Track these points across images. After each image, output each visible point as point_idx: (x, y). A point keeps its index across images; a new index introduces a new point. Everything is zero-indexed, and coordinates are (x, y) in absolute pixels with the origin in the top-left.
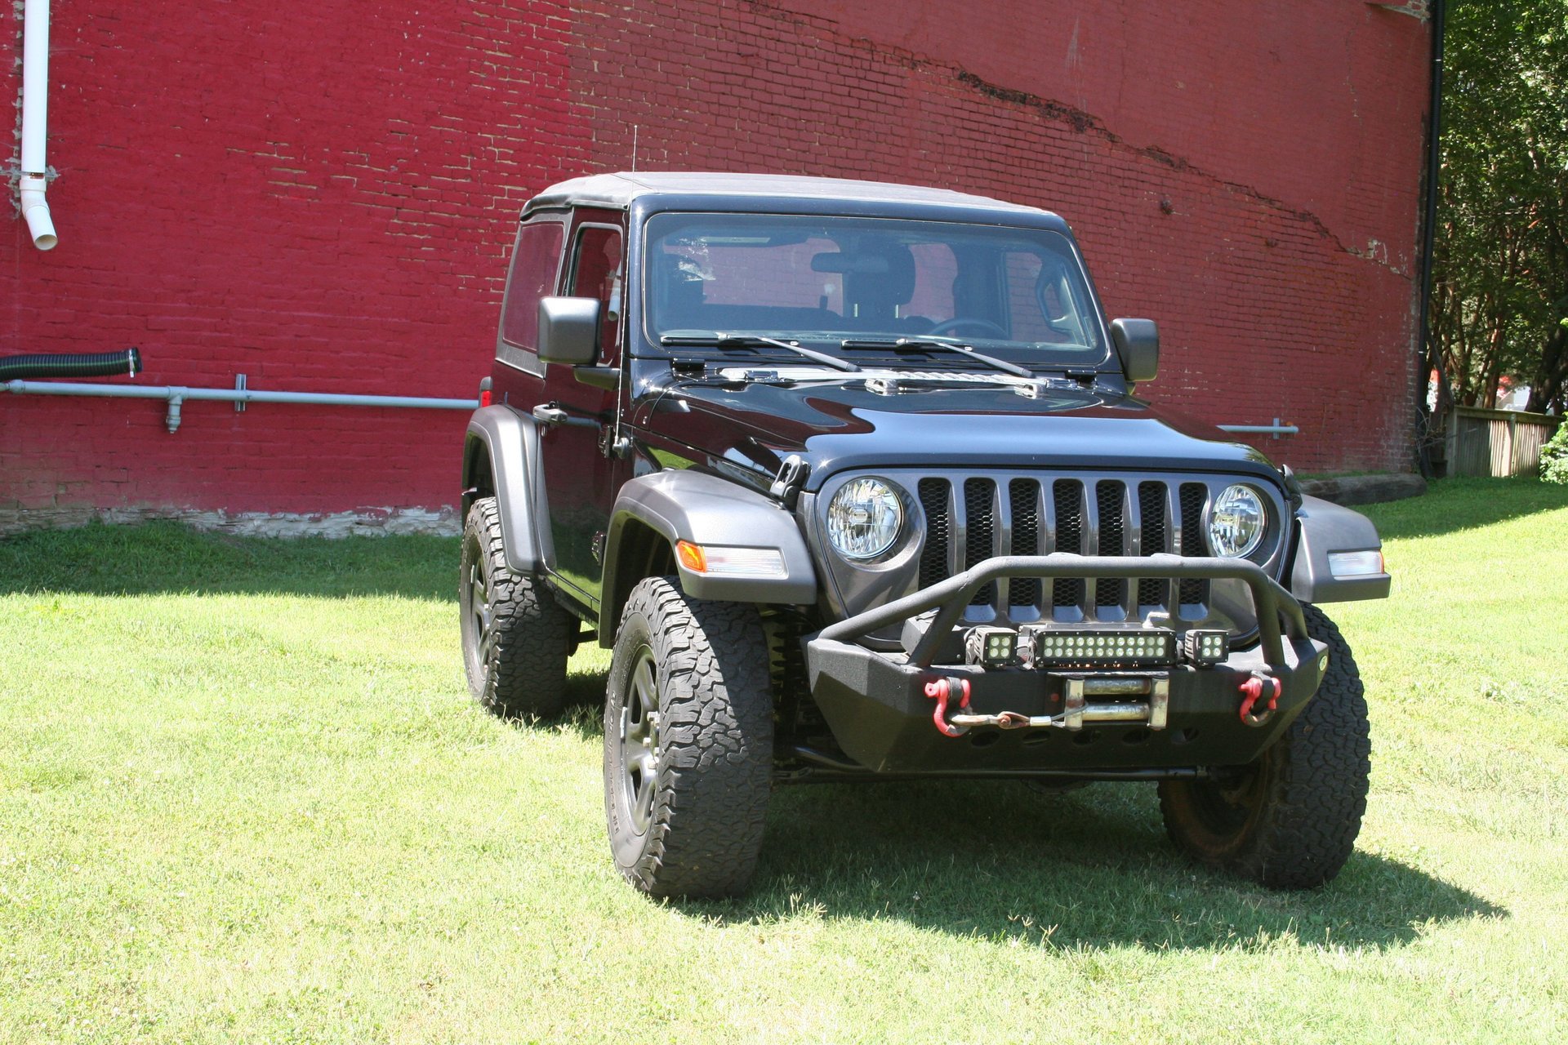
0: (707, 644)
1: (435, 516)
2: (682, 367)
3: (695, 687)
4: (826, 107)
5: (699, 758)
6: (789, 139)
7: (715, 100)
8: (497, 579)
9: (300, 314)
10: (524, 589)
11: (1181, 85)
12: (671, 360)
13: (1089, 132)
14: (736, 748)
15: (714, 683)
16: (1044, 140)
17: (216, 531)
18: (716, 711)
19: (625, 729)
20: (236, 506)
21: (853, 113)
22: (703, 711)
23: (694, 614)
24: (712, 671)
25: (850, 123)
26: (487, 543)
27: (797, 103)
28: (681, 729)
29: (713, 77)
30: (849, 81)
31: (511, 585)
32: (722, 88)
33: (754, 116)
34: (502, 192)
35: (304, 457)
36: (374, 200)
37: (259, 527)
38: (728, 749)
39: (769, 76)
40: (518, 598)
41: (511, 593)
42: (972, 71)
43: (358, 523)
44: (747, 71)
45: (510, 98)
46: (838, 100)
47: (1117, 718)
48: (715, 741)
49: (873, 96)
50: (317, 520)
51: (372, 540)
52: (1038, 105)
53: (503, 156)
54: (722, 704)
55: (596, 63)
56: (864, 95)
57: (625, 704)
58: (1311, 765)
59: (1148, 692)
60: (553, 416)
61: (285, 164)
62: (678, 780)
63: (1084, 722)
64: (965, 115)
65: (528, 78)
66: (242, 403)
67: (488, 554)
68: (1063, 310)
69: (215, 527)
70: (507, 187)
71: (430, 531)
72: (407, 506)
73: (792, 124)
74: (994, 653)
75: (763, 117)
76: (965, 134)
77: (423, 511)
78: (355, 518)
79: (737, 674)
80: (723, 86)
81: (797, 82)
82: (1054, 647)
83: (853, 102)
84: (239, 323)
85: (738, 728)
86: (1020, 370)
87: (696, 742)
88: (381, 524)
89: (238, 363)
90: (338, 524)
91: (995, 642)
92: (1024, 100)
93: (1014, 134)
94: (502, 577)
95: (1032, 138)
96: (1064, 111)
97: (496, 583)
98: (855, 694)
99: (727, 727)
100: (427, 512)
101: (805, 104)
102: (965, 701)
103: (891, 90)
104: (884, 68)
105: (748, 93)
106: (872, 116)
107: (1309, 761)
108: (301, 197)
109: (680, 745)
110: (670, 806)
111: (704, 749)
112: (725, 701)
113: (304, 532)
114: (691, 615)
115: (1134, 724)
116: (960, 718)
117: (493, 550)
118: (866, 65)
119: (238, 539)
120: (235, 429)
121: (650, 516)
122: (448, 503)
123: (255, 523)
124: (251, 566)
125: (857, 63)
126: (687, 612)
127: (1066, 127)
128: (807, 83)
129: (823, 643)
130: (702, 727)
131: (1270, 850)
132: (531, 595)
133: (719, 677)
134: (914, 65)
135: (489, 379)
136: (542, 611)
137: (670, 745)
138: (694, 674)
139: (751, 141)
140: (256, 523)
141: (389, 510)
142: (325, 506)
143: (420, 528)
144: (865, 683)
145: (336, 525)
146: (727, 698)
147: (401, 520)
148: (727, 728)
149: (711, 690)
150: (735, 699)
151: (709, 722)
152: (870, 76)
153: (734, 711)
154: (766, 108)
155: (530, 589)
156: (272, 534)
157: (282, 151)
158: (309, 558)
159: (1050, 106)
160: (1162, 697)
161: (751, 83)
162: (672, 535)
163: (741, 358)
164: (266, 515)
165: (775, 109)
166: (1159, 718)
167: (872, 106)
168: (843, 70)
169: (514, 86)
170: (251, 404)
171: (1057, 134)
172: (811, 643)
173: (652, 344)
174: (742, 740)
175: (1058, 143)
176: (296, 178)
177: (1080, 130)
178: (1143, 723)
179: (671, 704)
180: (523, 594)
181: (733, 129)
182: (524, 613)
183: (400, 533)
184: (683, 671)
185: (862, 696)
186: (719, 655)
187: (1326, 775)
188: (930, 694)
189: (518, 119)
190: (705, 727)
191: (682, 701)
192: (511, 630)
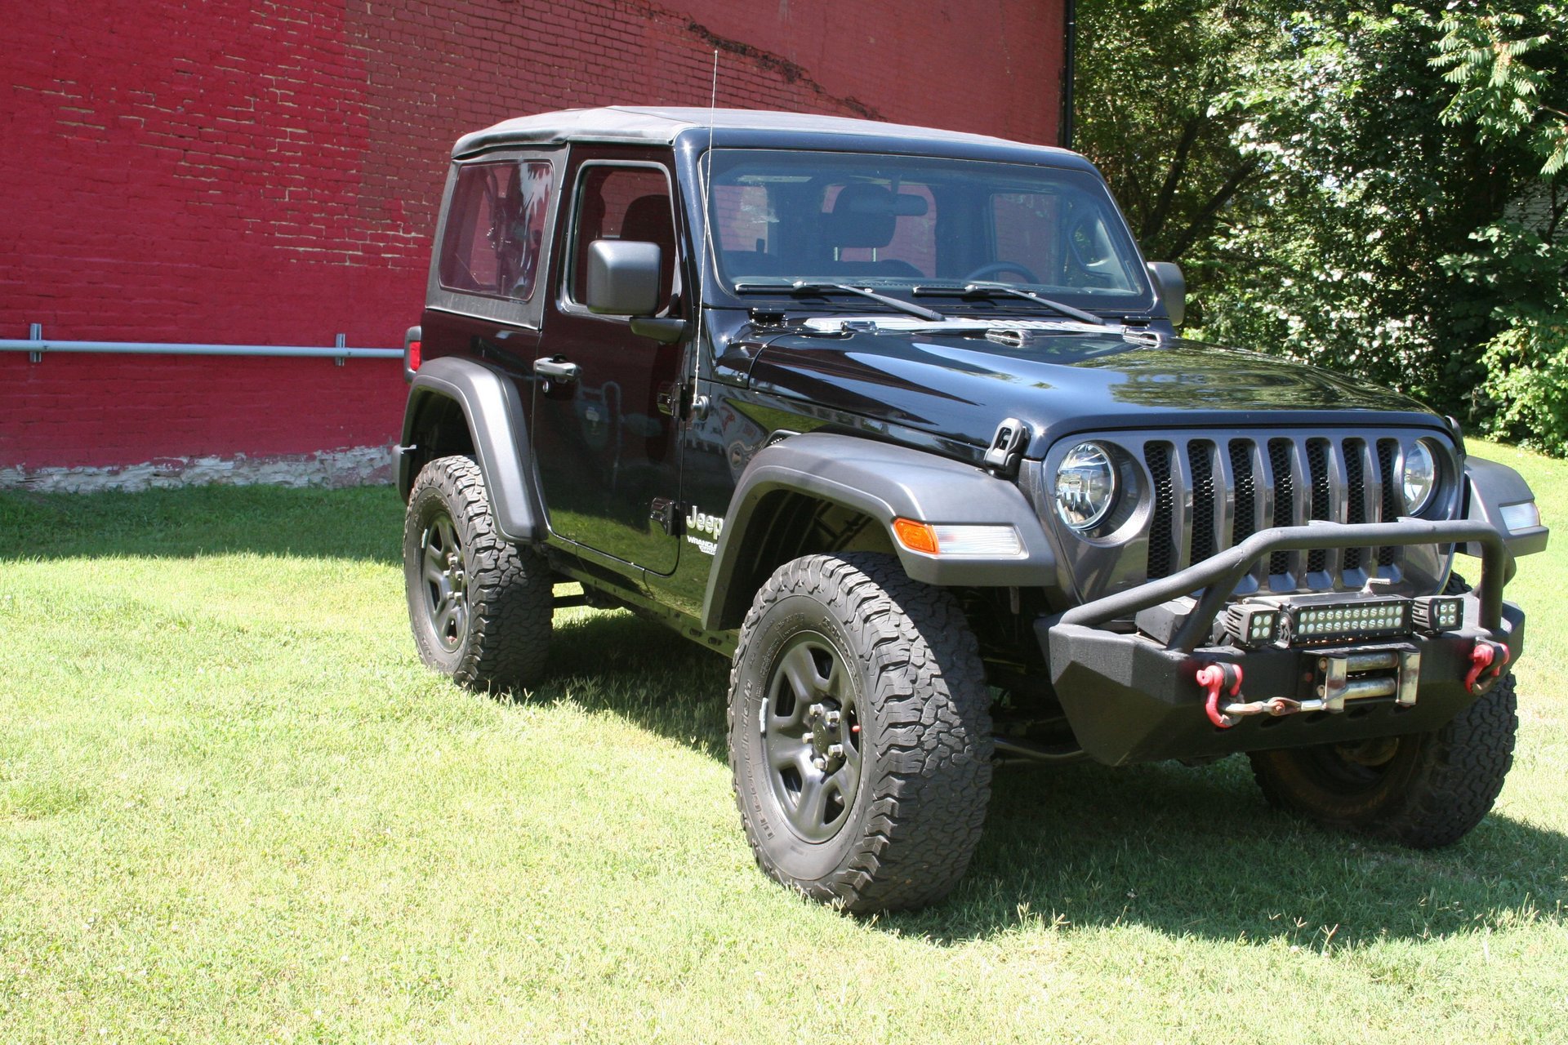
0: (916, 633)
1: (230, 465)
2: (760, 317)
3: (914, 682)
4: (576, 54)
5: (924, 762)
6: (544, 85)
7: (478, 45)
8: (479, 546)
9: (92, 260)
10: (510, 556)
11: (872, 41)
12: (750, 311)
13: (798, 82)
14: (961, 748)
15: (932, 676)
16: (762, 90)
17: (18, 489)
18: (938, 707)
19: (766, 722)
20: (35, 461)
21: (600, 60)
22: (925, 709)
23: (893, 598)
24: (928, 663)
25: (597, 70)
26: (461, 508)
27: (551, 50)
28: (904, 730)
29: (475, 21)
30: (596, 30)
31: (495, 552)
32: (485, 34)
33: (513, 61)
34: (284, 135)
35: (101, 408)
36: (162, 142)
37: (58, 482)
38: (953, 750)
39: (524, 22)
40: (504, 566)
41: (496, 560)
42: (700, 22)
43: (156, 475)
44: (506, 17)
45: (290, 38)
46: (585, 47)
47: (1367, 695)
48: (940, 741)
49: (617, 44)
50: (115, 473)
51: (173, 491)
52: (755, 56)
53: (285, 98)
54: (943, 700)
55: (369, 5)
56: (608, 43)
57: (766, 694)
58: (1471, 724)
59: (1396, 666)
60: (569, 371)
61: (72, 103)
62: (902, 788)
63: (1346, 701)
64: (695, 64)
65: (307, 19)
66: (38, 353)
67: (464, 519)
68: (1099, 254)
69: (14, 483)
70: (289, 130)
71: (224, 480)
72: (202, 455)
73: (547, 70)
74: (1256, 633)
75: (521, 63)
76: (695, 82)
77: (218, 460)
78: (152, 469)
79: (953, 665)
80: (485, 31)
81: (550, 29)
82: (1307, 623)
83: (600, 50)
84: (32, 270)
85: (961, 725)
86: (1091, 317)
87: (920, 744)
88: (178, 475)
89: (33, 312)
90: (135, 476)
91: (1258, 620)
92: (744, 51)
93: (736, 83)
94: (485, 544)
95: (752, 87)
96: (778, 62)
97: (478, 551)
98: (1119, 685)
99: (951, 724)
100: (222, 461)
101: (558, 51)
102: (1238, 689)
103: (631, 39)
104: (626, 18)
105: (506, 38)
106: (616, 64)
107: (1469, 720)
108: (90, 138)
109: (903, 748)
110: (891, 817)
111: (929, 752)
112: (945, 695)
113: (104, 486)
114: (889, 600)
115: (1382, 700)
116: (1235, 708)
117: (471, 514)
118: (610, 15)
119: (41, 495)
120: (30, 381)
121: (831, 488)
122: (241, 451)
123: (54, 479)
124: (69, 525)
125: (602, 12)
126: (884, 596)
127: (778, 77)
128: (558, 30)
129: (1067, 628)
130: (926, 727)
131: (1423, 811)
132: (517, 562)
133: (936, 669)
134: (651, 14)
135: (419, 329)
136: (529, 578)
137: (889, 748)
138: (910, 667)
139: (511, 86)
140: (56, 478)
141: (185, 460)
142: (123, 459)
143: (216, 478)
144: (1129, 672)
145: (134, 478)
146: (947, 692)
147: (198, 470)
148: (951, 726)
149: (930, 684)
150: (956, 694)
151: (932, 721)
152: (615, 25)
153: (956, 707)
154: (523, 54)
155: (516, 556)
156: (71, 489)
157: (69, 90)
158: (124, 514)
159: (765, 57)
160: (1414, 671)
161: (510, 29)
162: (885, 511)
163: (815, 307)
164: (65, 470)
165: (532, 55)
166: (1409, 694)
167: (616, 54)
168: (591, 19)
169: (294, 27)
170: (47, 355)
171: (772, 84)
172: (1052, 629)
173: (727, 293)
174: (967, 740)
175: (774, 93)
176: (83, 118)
177: (790, 80)
178: (1391, 700)
179: (885, 701)
180: (508, 561)
181: (494, 74)
182: (511, 581)
183: (197, 483)
184: (898, 665)
185: (1126, 688)
186: (932, 645)
187: (1483, 733)
188: (1204, 682)
189: (298, 61)
190: (929, 726)
191: (900, 698)
192: (498, 600)
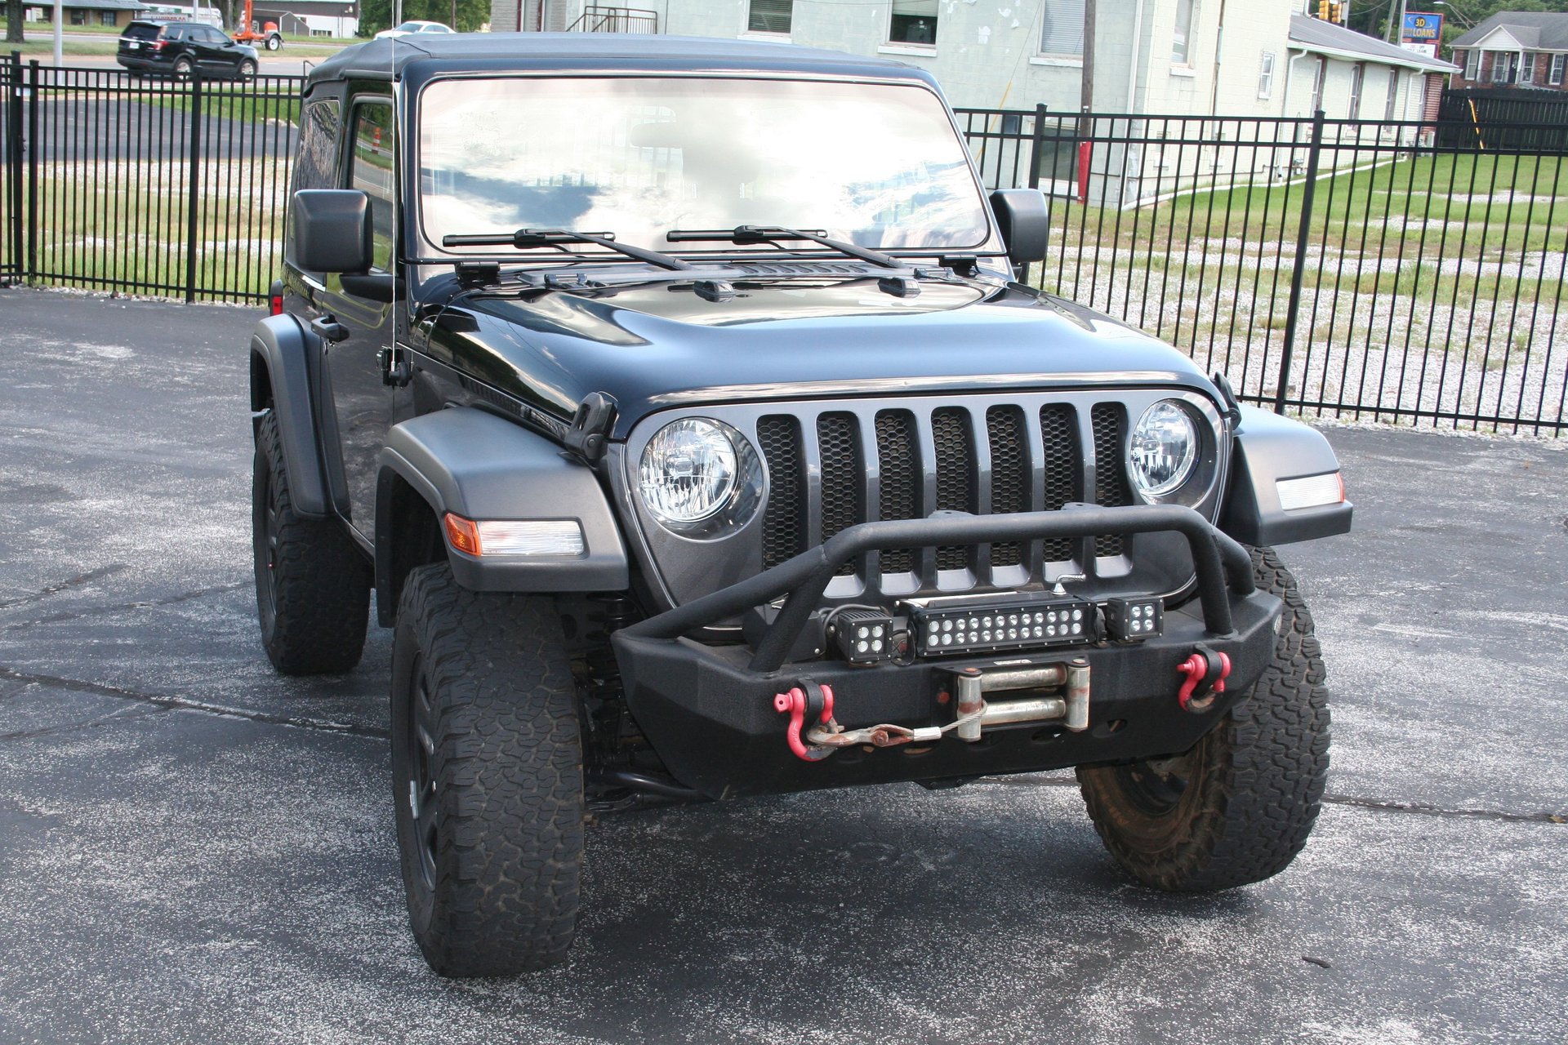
2: (468, 273)
12: (458, 265)
47: (1024, 717)
59: (1063, 683)
60: (333, 332)
63: (984, 726)
74: (863, 647)
82: (941, 633)
91: (863, 632)
102: (829, 716)
116: (821, 737)
160: (1083, 690)
162: (438, 504)
163: (543, 258)
166: (1081, 719)
173: (434, 244)
178: (1060, 723)
188: (782, 708)
